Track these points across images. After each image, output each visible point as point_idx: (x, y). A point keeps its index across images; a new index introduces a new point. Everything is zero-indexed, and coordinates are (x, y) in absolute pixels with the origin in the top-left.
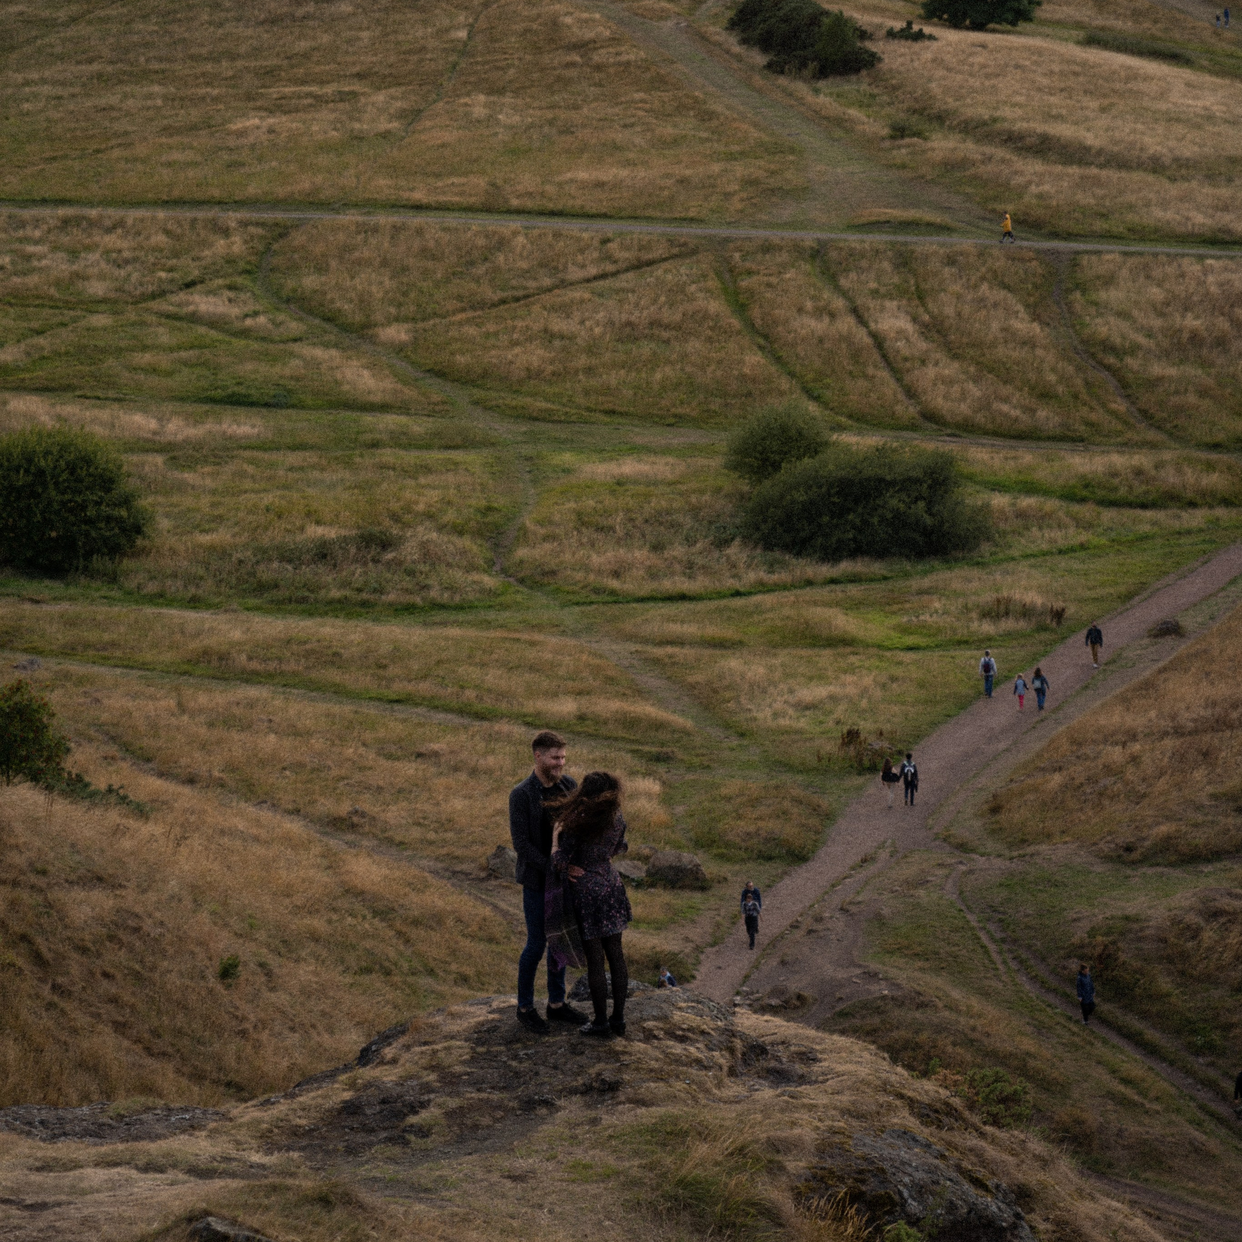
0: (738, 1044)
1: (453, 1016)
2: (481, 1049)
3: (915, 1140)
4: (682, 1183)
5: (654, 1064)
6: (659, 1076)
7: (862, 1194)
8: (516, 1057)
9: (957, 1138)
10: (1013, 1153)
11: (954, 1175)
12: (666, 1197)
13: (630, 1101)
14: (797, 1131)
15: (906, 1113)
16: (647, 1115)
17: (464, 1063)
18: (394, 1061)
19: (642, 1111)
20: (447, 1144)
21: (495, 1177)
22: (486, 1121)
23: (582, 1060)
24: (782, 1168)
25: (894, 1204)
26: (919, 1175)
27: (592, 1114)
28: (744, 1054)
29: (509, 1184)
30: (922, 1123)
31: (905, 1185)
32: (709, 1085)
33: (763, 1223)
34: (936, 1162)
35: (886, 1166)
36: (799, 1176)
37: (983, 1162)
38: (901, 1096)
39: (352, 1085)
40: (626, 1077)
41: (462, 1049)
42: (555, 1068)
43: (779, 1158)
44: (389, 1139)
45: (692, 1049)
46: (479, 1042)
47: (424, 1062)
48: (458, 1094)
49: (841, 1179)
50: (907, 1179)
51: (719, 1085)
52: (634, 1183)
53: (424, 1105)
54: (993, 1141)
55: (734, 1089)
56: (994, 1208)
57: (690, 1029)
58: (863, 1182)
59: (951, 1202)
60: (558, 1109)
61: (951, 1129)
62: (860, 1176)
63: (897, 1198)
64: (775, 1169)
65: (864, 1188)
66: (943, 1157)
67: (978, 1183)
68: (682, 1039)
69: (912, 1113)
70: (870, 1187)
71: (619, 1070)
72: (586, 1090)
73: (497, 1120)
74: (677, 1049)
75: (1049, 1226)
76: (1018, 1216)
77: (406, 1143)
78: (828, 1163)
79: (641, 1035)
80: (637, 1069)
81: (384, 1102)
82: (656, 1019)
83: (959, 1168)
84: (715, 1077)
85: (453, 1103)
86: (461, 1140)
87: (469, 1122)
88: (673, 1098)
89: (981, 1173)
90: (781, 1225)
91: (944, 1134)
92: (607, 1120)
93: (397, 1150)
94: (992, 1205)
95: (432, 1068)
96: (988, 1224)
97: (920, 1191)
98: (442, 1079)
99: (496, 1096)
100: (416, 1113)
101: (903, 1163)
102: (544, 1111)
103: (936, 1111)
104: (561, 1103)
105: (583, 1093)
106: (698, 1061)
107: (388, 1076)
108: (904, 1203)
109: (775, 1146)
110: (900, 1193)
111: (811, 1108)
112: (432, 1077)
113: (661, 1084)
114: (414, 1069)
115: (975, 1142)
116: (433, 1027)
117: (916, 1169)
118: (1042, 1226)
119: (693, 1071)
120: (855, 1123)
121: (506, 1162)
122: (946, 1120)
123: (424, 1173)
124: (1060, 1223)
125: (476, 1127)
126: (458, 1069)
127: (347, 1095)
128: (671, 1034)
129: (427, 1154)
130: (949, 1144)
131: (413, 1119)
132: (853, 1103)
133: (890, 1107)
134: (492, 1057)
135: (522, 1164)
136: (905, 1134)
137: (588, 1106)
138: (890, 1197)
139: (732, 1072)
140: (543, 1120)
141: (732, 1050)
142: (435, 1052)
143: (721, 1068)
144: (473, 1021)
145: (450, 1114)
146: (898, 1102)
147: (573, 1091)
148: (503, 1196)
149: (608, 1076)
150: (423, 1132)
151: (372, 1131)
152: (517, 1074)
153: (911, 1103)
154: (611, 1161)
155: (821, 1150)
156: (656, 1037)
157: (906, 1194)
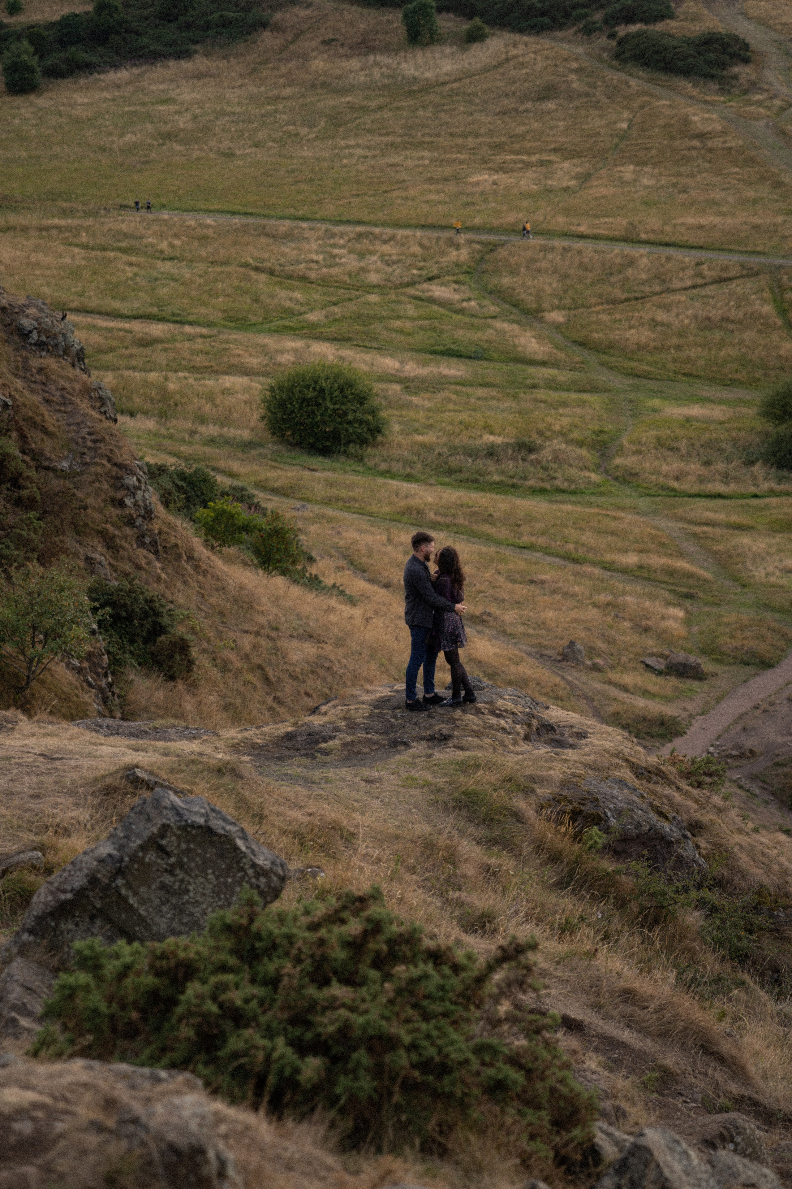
0: (535, 722)
1: (368, 692)
2: (376, 711)
3: (626, 785)
4: (466, 793)
5: (476, 728)
6: (477, 734)
7: (581, 812)
8: (395, 717)
9: (659, 789)
10: (697, 801)
11: (645, 807)
12: (456, 800)
13: (455, 747)
14: (551, 772)
15: (628, 770)
16: (461, 755)
17: (363, 717)
18: (325, 714)
19: (460, 753)
20: (339, 760)
21: (357, 780)
22: (366, 750)
23: (433, 721)
24: (533, 791)
25: (600, 819)
26: (620, 805)
27: (430, 752)
28: (538, 729)
29: (363, 784)
30: (637, 777)
31: (610, 810)
32: (507, 743)
33: (512, 820)
34: (635, 798)
35: (600, 797)
36: (544, 798)
37: (672, 805)
38: (627, 761)
39: (295, 724)
40: (456, 733)
41: (365, 710)
42: (416, 724)
43: (535, 786)
44: (306, 755)
45: (502, 722)
46: (376, 707)
47: (341, 715)
48: (353, 734)
49: (571, 802)
50: (612, 806)
51: (515, 743)
52: (439, 790)
53: (332, 738)
54: (687, 794)
55: (525, 747)
56: (668, 829)
57: (506, 711)
58: (583, 804)
59: (639, 823)
60: (411, 748)
61: (656, 783)
62: (583, 801)
63: (603, 816)
64: (528, 791)
65: (583, 808)
66: (643, 797)
67: (661, 814)
68: (499, 716)
69: (632, 772)
70: (588, 808)
71: (453, 729)
72: (431, 739)
73: (372, 750)
74: (493, 720)
75: (709, 846)
76: (685, 837)
77: (314, 757)
78: (565, 792)
79: (473, 711)
80: (464, 730)
81: (309, 735)
82: (486, 703)
83: (651, 805)
84: (513, 739)
85: (349, 738)
86: (347, 759)
87: (355, 750)
88: (480, 747)
89: (666, 808)
90: (522, 823)
91: (651, 786)
92: (437, 755)
93: (308, 761)
94: (667, 827)
95: (345, 719)
96: (662, 838)
97: (619, 813)
98: (347, 726)
99: (376, 737)
100: (326, 742)
101: (613, 797)
102: (403, 748)
103: (649, 772)
104: (414, 744)
105: (428, 740)
106: (504, 729)
107: (317, 721)
108: (607, 820)
109: (533, 779)
110: (605, 813)
111: (566, 761)
112: (343, 724)
113: (476, 739)
114: (334, 718)
115: (671, 792)
116: (353, 696)
117: (621, 801)
118: (703, 844)
119: (499, 735)
120: (590, 772)
121: (366, 772)
122: (655, 778)
123: (317, 774)
124: (717, 846)
125: (359, 753)
126: (359, 720)
127: (290, 729)
128: (493, 712)
129: (324, 764)
130: (652, 792)
131: (323, 745)
132: (594, 761)
133: (617, 766)
134: (381, 716)
135: (375, 774)
136: (622, 782)
137: (429, 748)
138: (598, 815)
139: (527, 738)
140: (400, 752)
141: (529, 726)
142: (349, 710)
143: (518, 733)
144: (378, 695)
145: (345, 745)
146: (624, 764)
147: (422, 738)
148: (358, 790)
149: (445, 732)
150: (326, 752)
151: (298, 750)
152: (392, 726)
153: (633, 766)
154: (429, 777)
155: (563, 784)
156: (483, 713)
157: (609, 814)
